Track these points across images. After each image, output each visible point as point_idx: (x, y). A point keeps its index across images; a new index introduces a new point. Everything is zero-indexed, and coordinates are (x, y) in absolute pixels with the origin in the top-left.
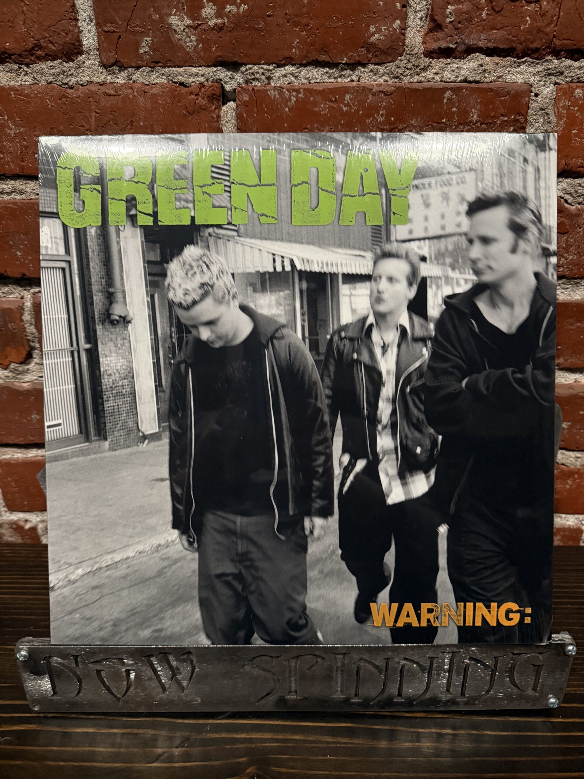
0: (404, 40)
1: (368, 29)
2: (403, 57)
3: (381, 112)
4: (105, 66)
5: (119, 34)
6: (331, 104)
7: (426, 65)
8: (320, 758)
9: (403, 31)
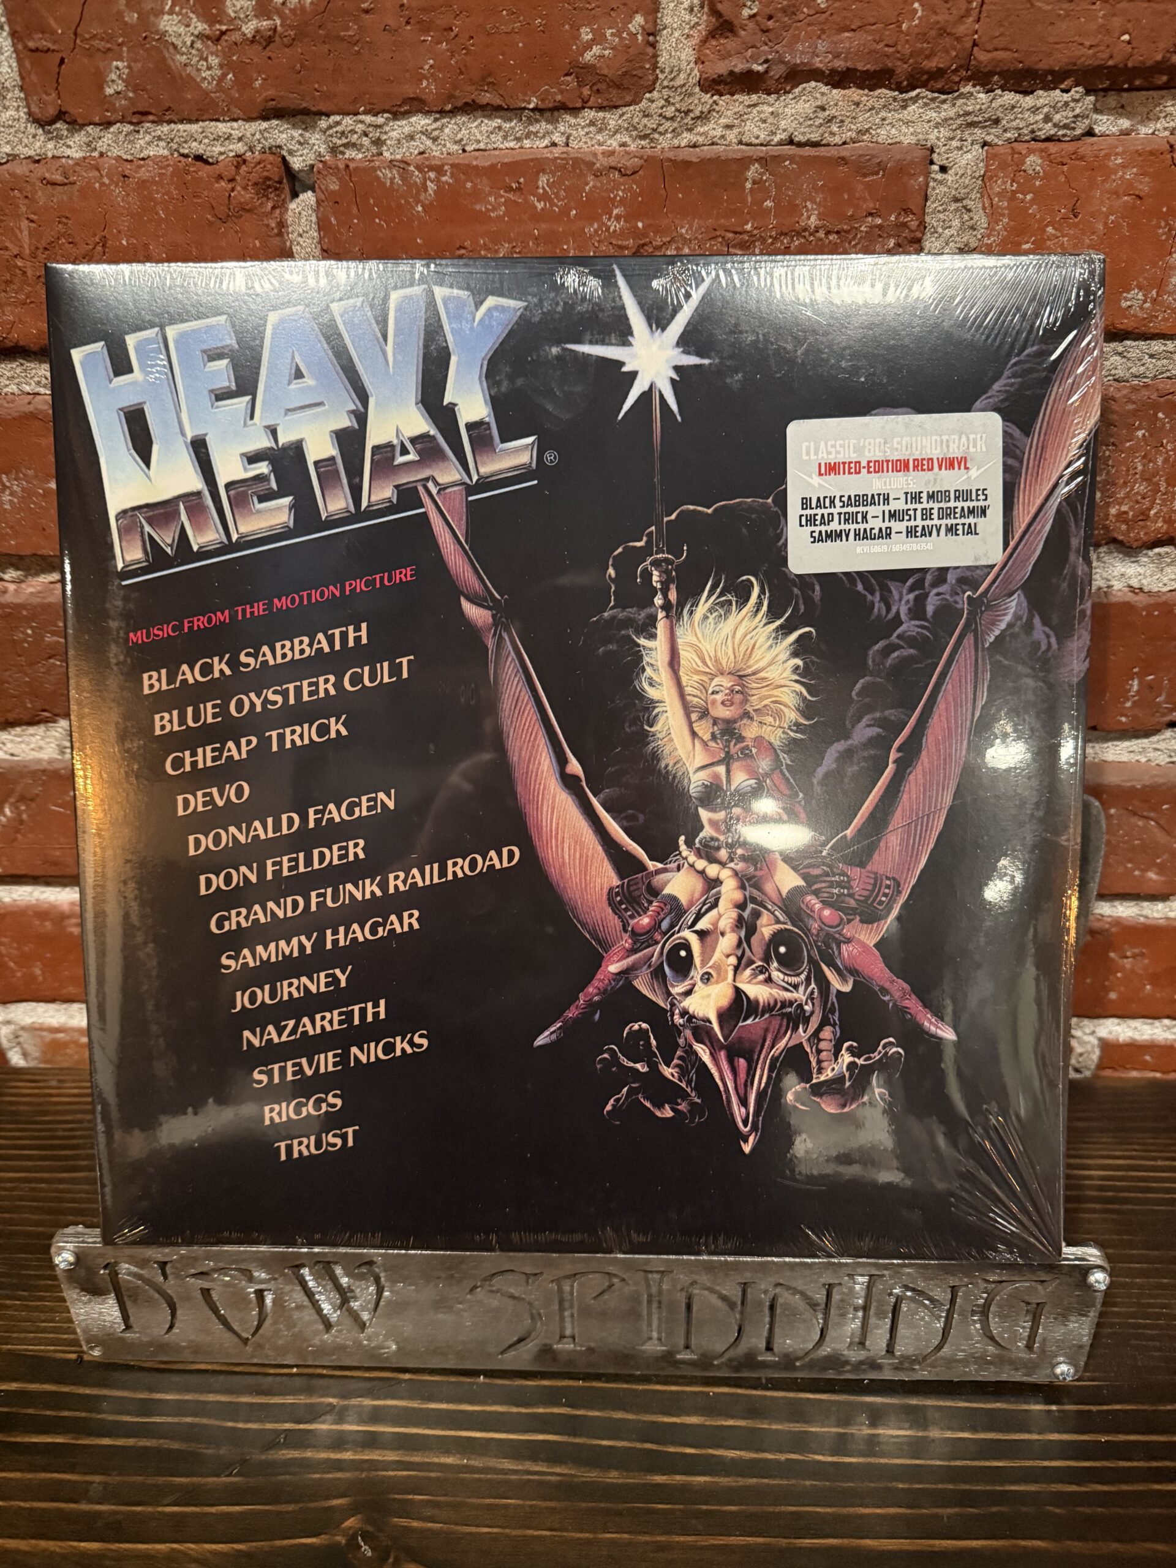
0: (655, 56)
1: (577, 37)
2: (655, 94)
3: (615, 212)
4: (43, 123)
5: (60, 55)
6: (511, 196)
7: (705, 110)
8: (488, 1501)
9: (651, 38)
